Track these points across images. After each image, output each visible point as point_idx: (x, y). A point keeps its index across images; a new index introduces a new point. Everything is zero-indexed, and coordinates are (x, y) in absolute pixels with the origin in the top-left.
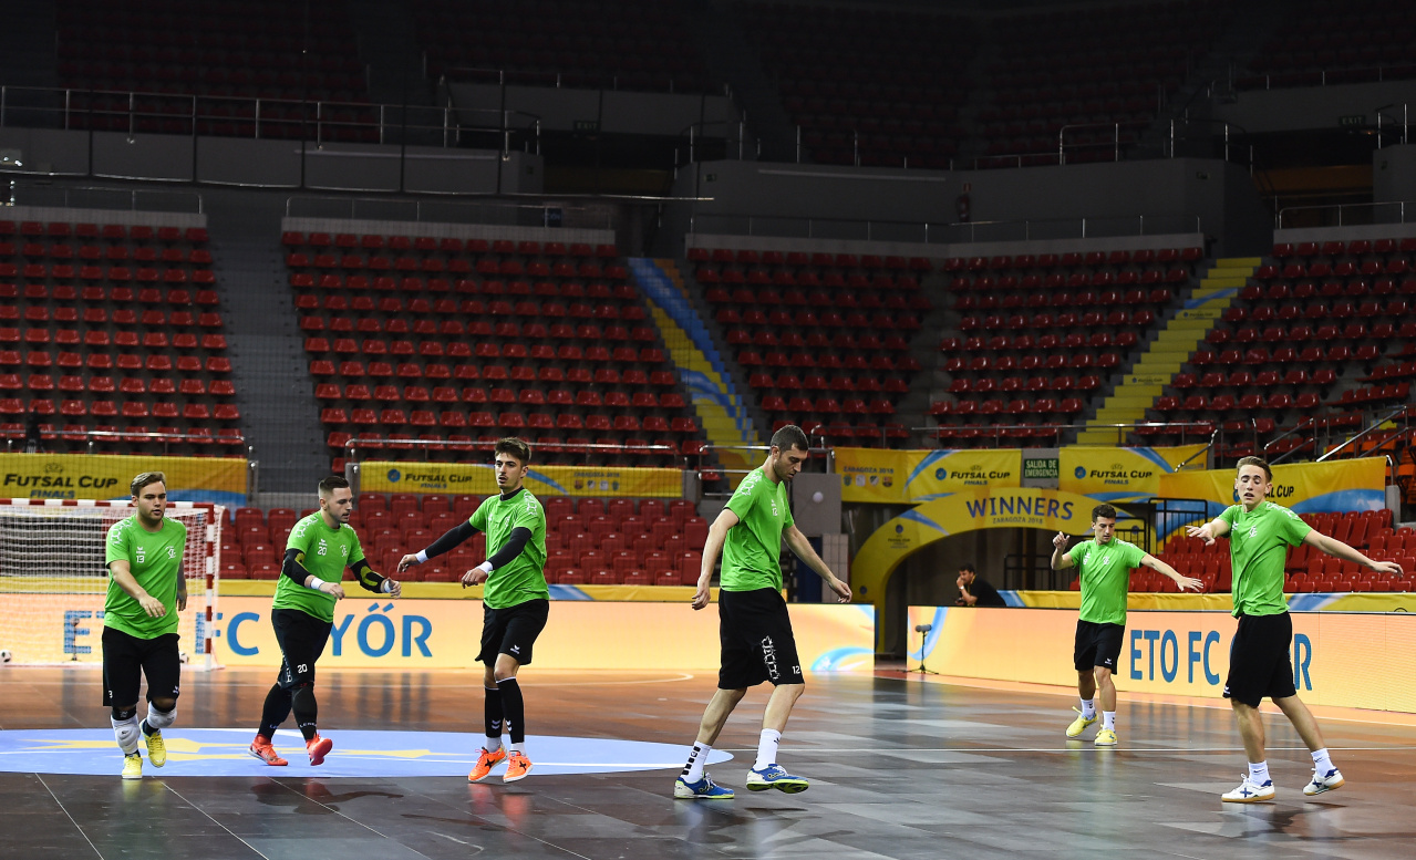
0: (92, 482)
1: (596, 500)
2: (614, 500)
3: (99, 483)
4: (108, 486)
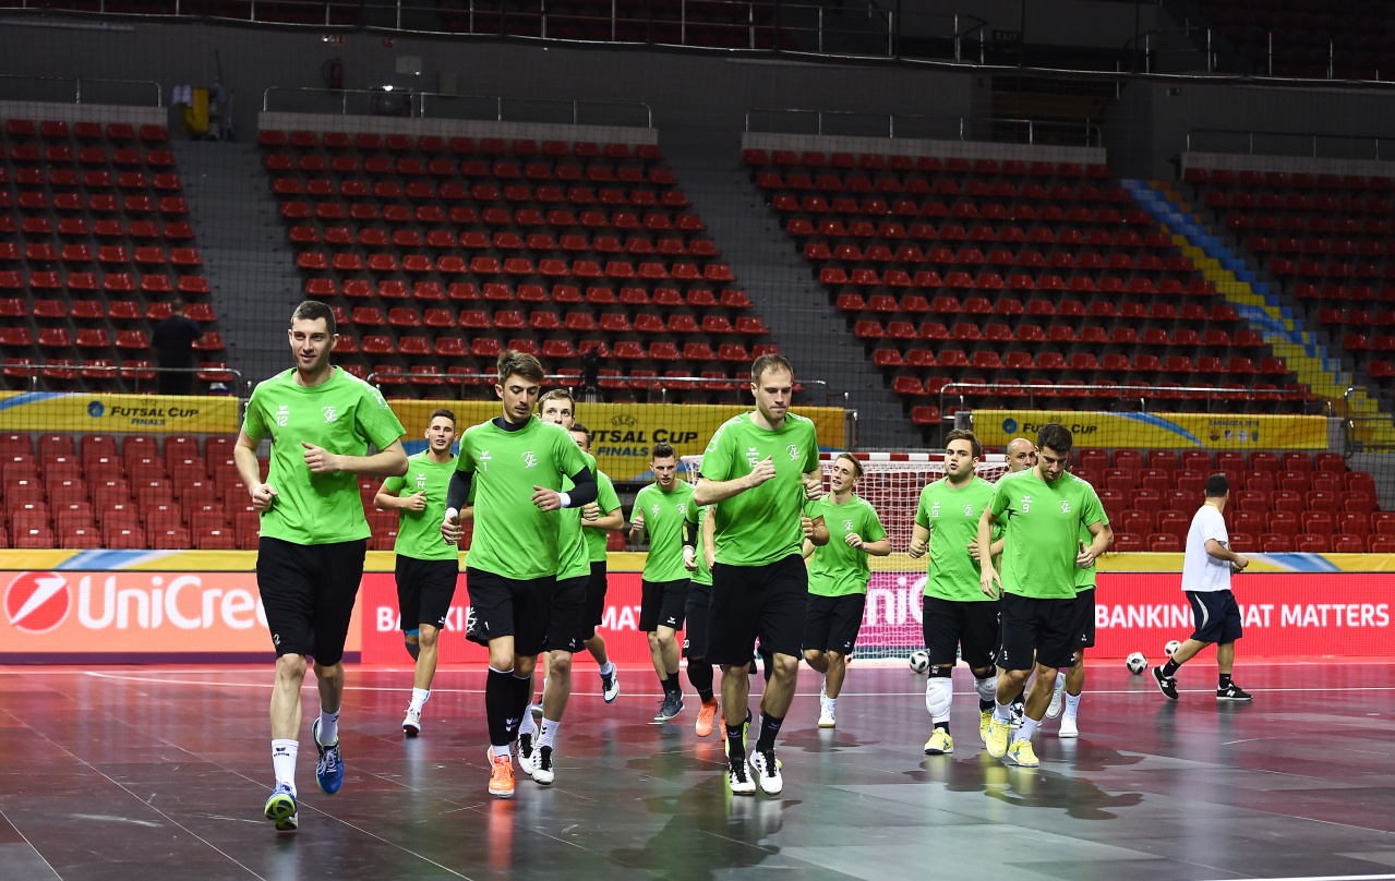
0: (668, 436)
1: (1236, 454)
2: (1255, 454)
3: (676, 438)
4: (686, 441)
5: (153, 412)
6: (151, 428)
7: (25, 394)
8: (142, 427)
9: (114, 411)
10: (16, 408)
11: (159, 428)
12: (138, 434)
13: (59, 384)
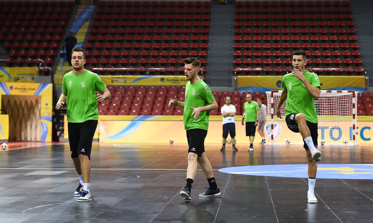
5: (177, 80)
6: (176, 84)
7: (146, 76)
8: (174, 84)
9: (167, 80)
10: (144, 80)
11: (179, 84)
12: (173, 86)
13: (153, 73)
